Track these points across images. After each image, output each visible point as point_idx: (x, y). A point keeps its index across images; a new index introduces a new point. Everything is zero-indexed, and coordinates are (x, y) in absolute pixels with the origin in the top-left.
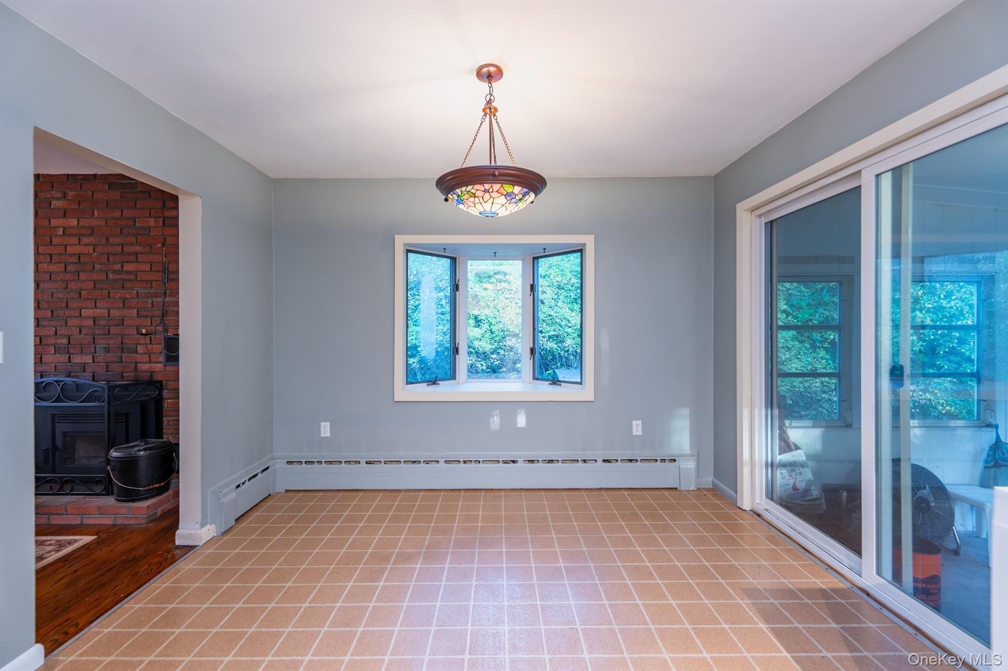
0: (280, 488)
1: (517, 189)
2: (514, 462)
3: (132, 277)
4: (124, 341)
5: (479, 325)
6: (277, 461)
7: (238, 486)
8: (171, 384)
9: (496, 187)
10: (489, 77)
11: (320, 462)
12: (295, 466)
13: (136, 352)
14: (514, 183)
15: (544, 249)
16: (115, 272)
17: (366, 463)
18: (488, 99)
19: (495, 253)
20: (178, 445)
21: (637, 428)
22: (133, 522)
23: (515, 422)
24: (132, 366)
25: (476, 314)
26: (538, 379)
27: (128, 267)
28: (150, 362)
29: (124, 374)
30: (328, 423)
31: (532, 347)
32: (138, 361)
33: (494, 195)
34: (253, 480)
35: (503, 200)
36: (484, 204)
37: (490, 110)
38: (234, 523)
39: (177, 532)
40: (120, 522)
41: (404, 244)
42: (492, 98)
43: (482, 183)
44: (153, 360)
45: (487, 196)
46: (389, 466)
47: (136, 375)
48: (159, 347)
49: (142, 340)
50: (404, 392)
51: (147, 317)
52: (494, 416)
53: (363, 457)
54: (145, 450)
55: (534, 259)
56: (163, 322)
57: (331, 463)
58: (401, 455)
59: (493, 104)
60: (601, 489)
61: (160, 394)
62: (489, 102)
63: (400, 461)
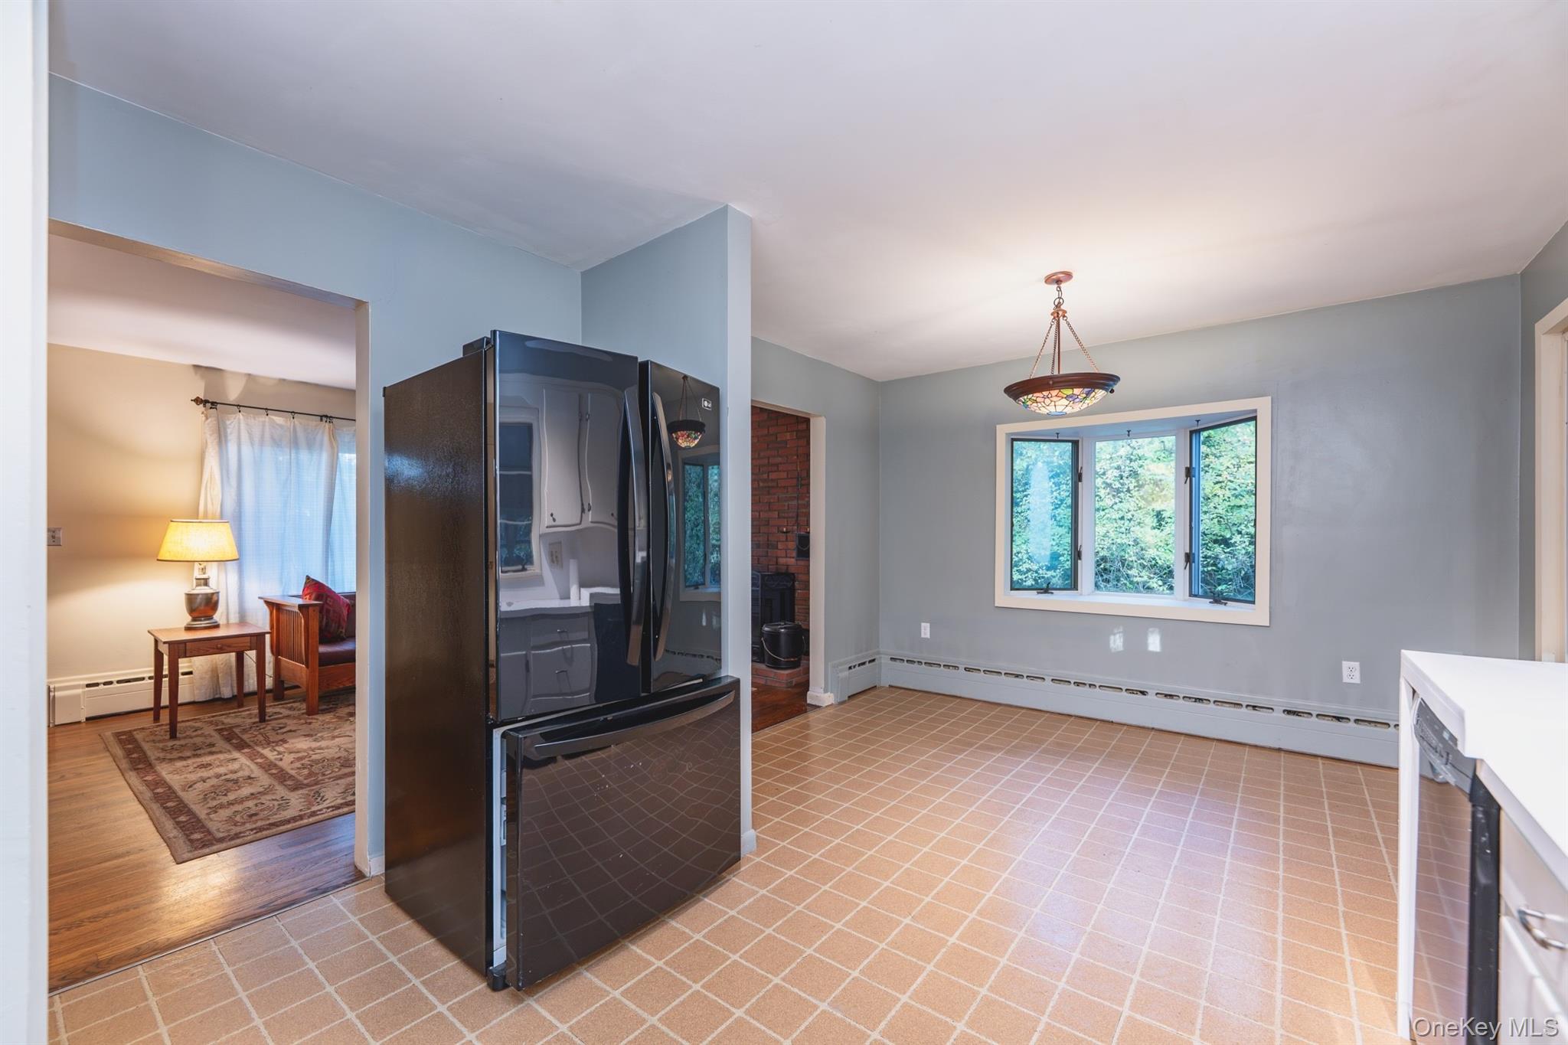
0: (885, 682)
1: (1077, 391)
2: (1143, 693)
3: (774, 484)
4: (770, 539)
5: (1160, 525)
6: (883, 656)
7: (850, 668)
8: (801, 577)
9: (1054, 393)
10: (1058, 282)
11: (920, 663)
12: (898, 663)
13: (777, 548)
14: (1072, 387)
15: (1198, 421)
16: (765, 481)
17: (965, 669)
18: (1056, 304)
19: (1129, 432)
20: (808, 631)
21: (1351, 672)
22: (777, 685)
23: (1144, 643)
24: (775, 560)
25: (1158, 509)
26: (1195, 596)
27: (773, 476)
28: (786, 557)
29: (770, 567)
30: (928, 625)
31: (1188, 551)
32: (779, 555)
33: (1054, 399)
34: (862, 667)
35: (1065, 402)
36: (1047, 407)
37: (1058, 313)
38: (846, 698)
39: (808, 693)
40: (769, 683)
41: (1007, 434)
42: (1061, 301)
43: (1040, 391)
44: (788, 555)
45: (1047, 401)
46: (988, 676)
47: (777, 569)
48: (793, 545)
49: (783, 537)
50: (1004, 597)
51: (784, 518)
52: (1115, 634)
53: (963, 661)
54: (785, 628)
55: (1192, 432)
56: (797, 523)
57: (930, 664)
58: (1003, 666)
59: (1062, 307)
60: (1279, 750)
61: (793, 585)
62: (1058, 306)
63: (1000, 673)
